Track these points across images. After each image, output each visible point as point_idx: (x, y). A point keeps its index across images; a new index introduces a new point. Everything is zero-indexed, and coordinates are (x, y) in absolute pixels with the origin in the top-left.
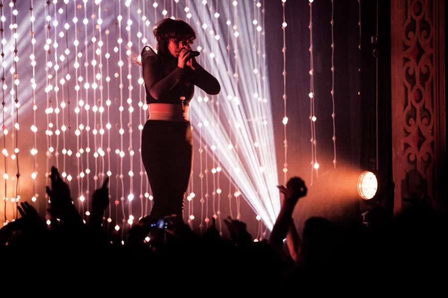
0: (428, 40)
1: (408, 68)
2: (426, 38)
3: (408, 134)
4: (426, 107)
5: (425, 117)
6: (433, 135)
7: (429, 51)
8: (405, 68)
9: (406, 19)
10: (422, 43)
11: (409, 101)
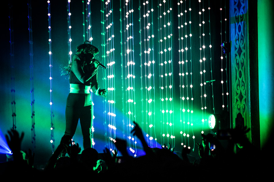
0: (243, 45)
1: (237, 60)
2: (243, 44)
3: (237, 94)
4: (243, 81)
5: (243, 85)
6: (246, 95)
7: (244, 51)
8: (236, 60)
9: (236, 34)
10: (241, 47)
11: (237, 77)
